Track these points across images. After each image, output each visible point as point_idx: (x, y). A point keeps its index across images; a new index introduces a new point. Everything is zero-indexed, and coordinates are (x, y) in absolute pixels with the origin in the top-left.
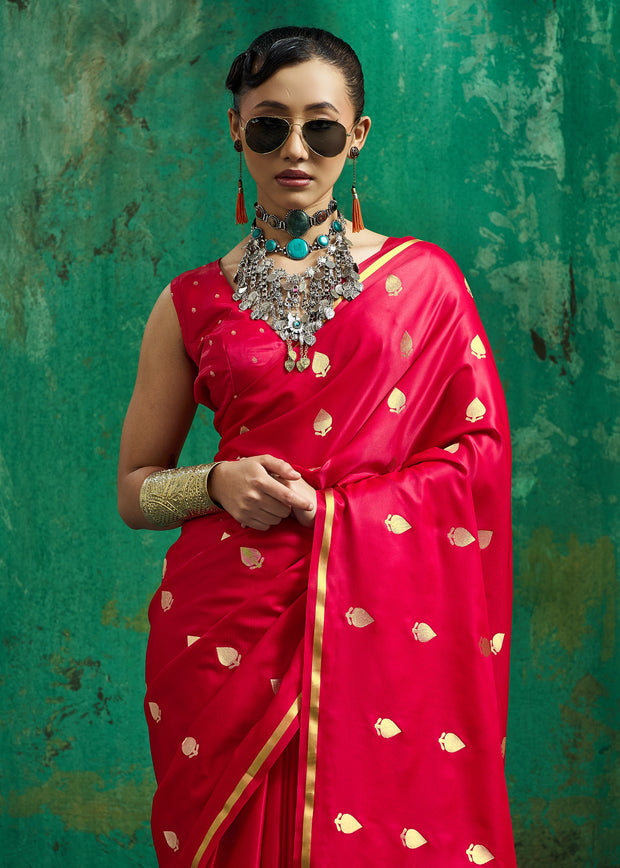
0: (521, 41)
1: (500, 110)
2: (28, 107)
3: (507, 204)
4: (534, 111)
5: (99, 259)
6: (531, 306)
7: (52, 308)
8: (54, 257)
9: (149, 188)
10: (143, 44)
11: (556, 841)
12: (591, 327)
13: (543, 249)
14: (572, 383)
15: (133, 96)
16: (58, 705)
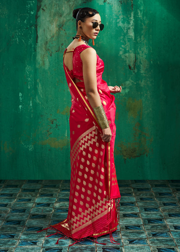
0: (127, 16)
1: (124, 28)
2: (45, 27)
3: (124, 43)
4: (129, 28)
5: (57, 52)
6: (129, 61)
7: (49, 60)
8: (49, 52)
9: (65, 41)
10: (64, 17)
11: (132, 150)
12: (138, 64)
13: (130, 51)
14: (135, 74)
15: (63, 26)
16: (50, 127)
